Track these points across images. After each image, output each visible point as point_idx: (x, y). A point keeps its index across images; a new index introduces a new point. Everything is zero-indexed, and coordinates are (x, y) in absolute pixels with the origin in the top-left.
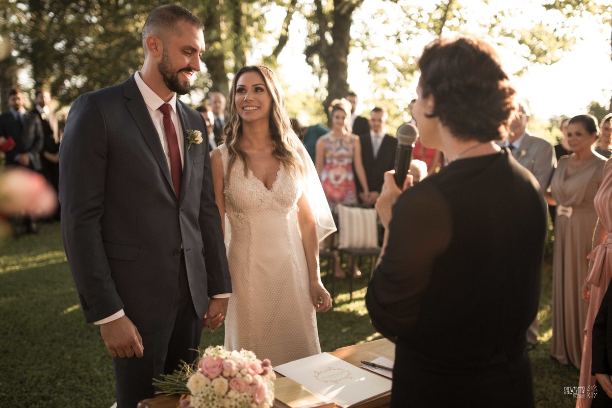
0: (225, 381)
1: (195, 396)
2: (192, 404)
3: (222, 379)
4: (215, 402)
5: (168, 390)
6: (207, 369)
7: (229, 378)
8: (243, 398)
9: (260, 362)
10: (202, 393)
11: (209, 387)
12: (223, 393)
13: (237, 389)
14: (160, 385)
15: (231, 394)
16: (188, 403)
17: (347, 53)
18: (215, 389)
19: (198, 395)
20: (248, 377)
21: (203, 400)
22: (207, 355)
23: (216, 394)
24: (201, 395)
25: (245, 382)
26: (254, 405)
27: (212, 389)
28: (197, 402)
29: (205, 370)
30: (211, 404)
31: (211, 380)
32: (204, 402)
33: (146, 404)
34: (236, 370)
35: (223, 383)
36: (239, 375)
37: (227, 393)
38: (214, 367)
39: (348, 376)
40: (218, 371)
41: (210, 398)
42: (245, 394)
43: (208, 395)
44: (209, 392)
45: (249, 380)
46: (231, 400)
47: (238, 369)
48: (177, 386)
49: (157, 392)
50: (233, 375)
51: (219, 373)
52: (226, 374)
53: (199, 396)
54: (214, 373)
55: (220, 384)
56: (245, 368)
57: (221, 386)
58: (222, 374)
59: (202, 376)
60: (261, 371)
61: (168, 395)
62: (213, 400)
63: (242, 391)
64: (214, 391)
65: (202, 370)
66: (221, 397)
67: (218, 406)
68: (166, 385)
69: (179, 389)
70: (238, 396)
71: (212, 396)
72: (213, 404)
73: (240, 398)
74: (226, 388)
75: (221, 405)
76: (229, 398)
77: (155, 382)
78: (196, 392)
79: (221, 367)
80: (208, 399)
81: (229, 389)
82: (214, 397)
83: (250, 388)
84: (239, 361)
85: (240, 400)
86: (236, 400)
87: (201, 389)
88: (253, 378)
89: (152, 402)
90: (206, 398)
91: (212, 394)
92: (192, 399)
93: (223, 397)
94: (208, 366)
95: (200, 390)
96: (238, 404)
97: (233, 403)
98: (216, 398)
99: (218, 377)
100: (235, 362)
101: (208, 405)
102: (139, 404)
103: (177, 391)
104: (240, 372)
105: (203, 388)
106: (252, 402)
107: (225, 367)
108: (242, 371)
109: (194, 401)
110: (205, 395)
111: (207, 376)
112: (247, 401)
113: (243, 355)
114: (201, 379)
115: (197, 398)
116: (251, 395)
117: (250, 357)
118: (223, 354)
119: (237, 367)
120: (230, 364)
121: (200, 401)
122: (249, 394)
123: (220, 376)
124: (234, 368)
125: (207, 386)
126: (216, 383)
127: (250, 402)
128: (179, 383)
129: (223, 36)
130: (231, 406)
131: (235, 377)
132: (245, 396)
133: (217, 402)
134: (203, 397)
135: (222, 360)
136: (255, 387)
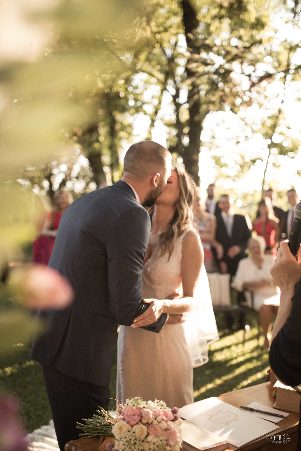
0: (145, 428)
1: (119, 441)
2: (116, 447)
3: (141, 425)
4: (136, 445)
5: (89, 432)
6: (128, 417)
7: (148, 424)
8: (160, 442)
9: (171, 410)
10: (125, 437)
11: (131, 433)
12: (143, 437)
13: (154, 434)
14: (83, 428)
15: (150, 438)
16: (113, 446)
17: (198, 152)
18: (137, 434)
19: (122, 439)
20: (163, 424)
21: (127, 444)
22: (127, 404)
23: (137, 438)
24: (125, 440)
25: (161, 428)
26: (168, 448)
27: (134, 435)
28: (121, 446)
29: (126, 417)
30: (133, 447)
31: (132, 426)
32: (127, 446)
33: (73, 444)
34: (153, 417)
35: (142, 429)
36: (155, 422)
37: (146, 437)
38: (134, 415)
39: (236, 418)
40: (137, 418)
41: (132, 442)
42: (161, 438)
43: (130, 440)
44: (131, 437)
45: (164, 426)
46: (150, 444)
47: (154, 417)
48: (98, 429)
49: (81, 434)
50: (150, 422)
51: (139, 421)
52: (144, 421)
53: (123, 441)
54: (135, 420)
55: (140, 429)
56: (159, 415)
57: (141, 431)
58: (141, 421)
59: (125, 423)
60: (172, 417)
61: (90, 436)
62: (135, 444)
63: (159, 435)
64: (135, 436)
65: (124, 418)
66: (141, 441)
67: (139, 449)
68: (88, 428)
69: (100, 432)
70: (156, 440)
71: (133, 441)
72: (135, 448)
73: (157, 442)
74: (145, 434)
75: (141, 448)
76: (149, 442)
77: (78, 425)
78: (120, 437)
79: (140, 415)
80: (130, 442)
81: (148, 434)
82: (135, 441)
83: (164, 432)
84: (154, 410)
85: (158, 444)
86: (154, 444)
87: (125, 434)
88: (167, 424)
89: (78, 443)
90: (129, 442)
91: (133, 439)
92: (116, 443)
93: (143, 441)
94: (129, 414)
95: (123, 436)
96: (156, 447)
97: (152, 447)
98: (137, 442)
99: (137, 424)
100: (151, 410)
101: (130, 448)
102: (67, 445)
103: (98, 433)
104: (155, 419)
105: (126, 434)
106: (167, 445)
107: (143, 415)
108: (157, 419)
109: (119, 445)
110: (128, 439)
111: (128, 422)
112: (163, 444)
113: (157, 404)
114: (124, 425)
115: (121, 443)
116: (166, 439)
117: (162, 405)
118: (141, 404)
119: (153, 415)
120: (148, 412)
121: (124, 444)
122: (164, 438)
123: (139, 423)
124: (151, 416)
125: (129, 431)
126: (137, 428)
127: (165, 445)
128: (99, 427)
129: (101, 139)
130: (150, 449)
131: (152, 423)
132: (161, 440)
133: (139, 446)
134: (126, 442)
135: (141, 409)
136: (169, 431)
